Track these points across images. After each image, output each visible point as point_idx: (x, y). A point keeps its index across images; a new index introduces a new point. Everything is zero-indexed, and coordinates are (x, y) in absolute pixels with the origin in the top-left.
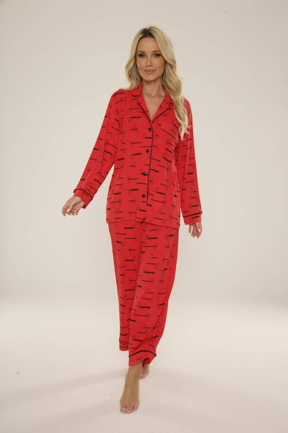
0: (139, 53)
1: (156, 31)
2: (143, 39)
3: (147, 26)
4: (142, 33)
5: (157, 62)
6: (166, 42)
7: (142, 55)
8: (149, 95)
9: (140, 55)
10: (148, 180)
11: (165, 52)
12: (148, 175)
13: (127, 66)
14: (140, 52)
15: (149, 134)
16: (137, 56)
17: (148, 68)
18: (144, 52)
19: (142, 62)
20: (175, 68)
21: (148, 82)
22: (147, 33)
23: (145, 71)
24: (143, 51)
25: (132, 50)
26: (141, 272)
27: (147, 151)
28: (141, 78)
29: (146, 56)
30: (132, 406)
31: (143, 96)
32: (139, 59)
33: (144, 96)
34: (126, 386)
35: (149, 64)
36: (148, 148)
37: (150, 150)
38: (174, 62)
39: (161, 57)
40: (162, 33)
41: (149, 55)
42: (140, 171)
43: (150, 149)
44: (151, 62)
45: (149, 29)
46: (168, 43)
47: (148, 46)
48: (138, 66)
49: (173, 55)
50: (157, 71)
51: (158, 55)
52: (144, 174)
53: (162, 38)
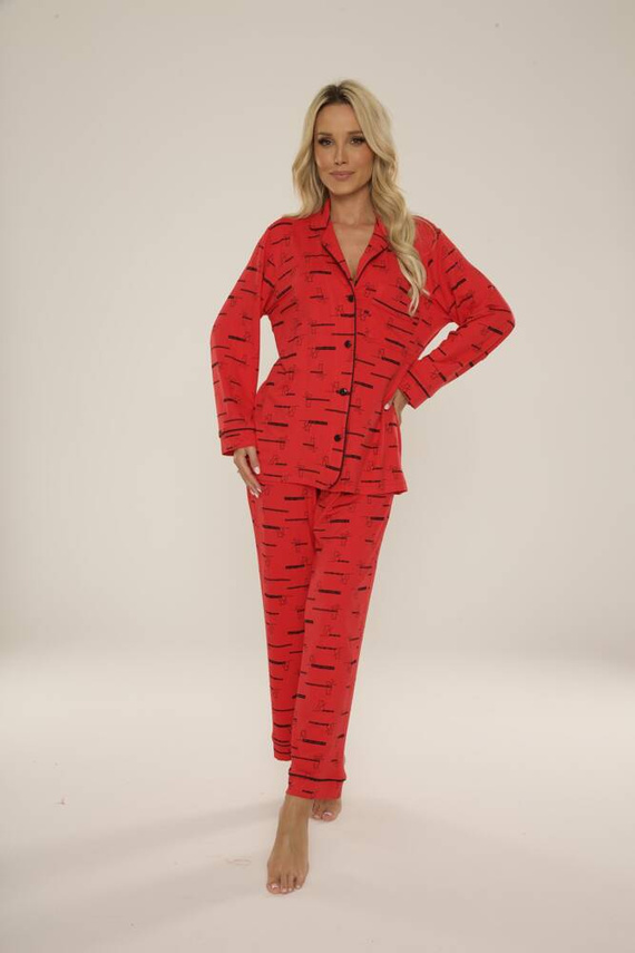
0: (320, 137)
1: (354, 90)
2: (326, 109)
3: (335, 80)
4: (325, 95)
5: (356, 154)
6: (376, 114)
7: (326, 141)
8: (345, 226)
9: (322, 142)
10: (350, 406)
11: (374, 135)
12: (350, 394)
13: (296, 166)
14: (321, 133)
15: (349, 308)
16: (316, 143)
17: (340, 169)
18: (329, 135)
19: (326, 156)
20: (393, 167)
21: (342, 198)
22: (336, 96)
23: (331, 174)
24: (328, 131)
25: (305, 130)
26: (313, 592)
27: (347, 344)
28: (327, 192)
29: (335, 142)
30: (292, 878)
31: (332, 227)
32: (319, 149)
33: (335, 227)
34: (281, 834)
35: (340, 159)
36: (348, 338)
37: (352, 342)
38: (392, 155)
39: (364, 145)
40: (368, 95)
41: (340, 142)
42: (334, 386)
43: (352, 340)
44: (344, 155)
45: (341, 87)
46: (380, 115)
47: (339, 121)
48: (318, 163)
49: (389, 140)
50: (358, 175)
51: (358, 139)
52: (342, 392)
53: (367, 105)
